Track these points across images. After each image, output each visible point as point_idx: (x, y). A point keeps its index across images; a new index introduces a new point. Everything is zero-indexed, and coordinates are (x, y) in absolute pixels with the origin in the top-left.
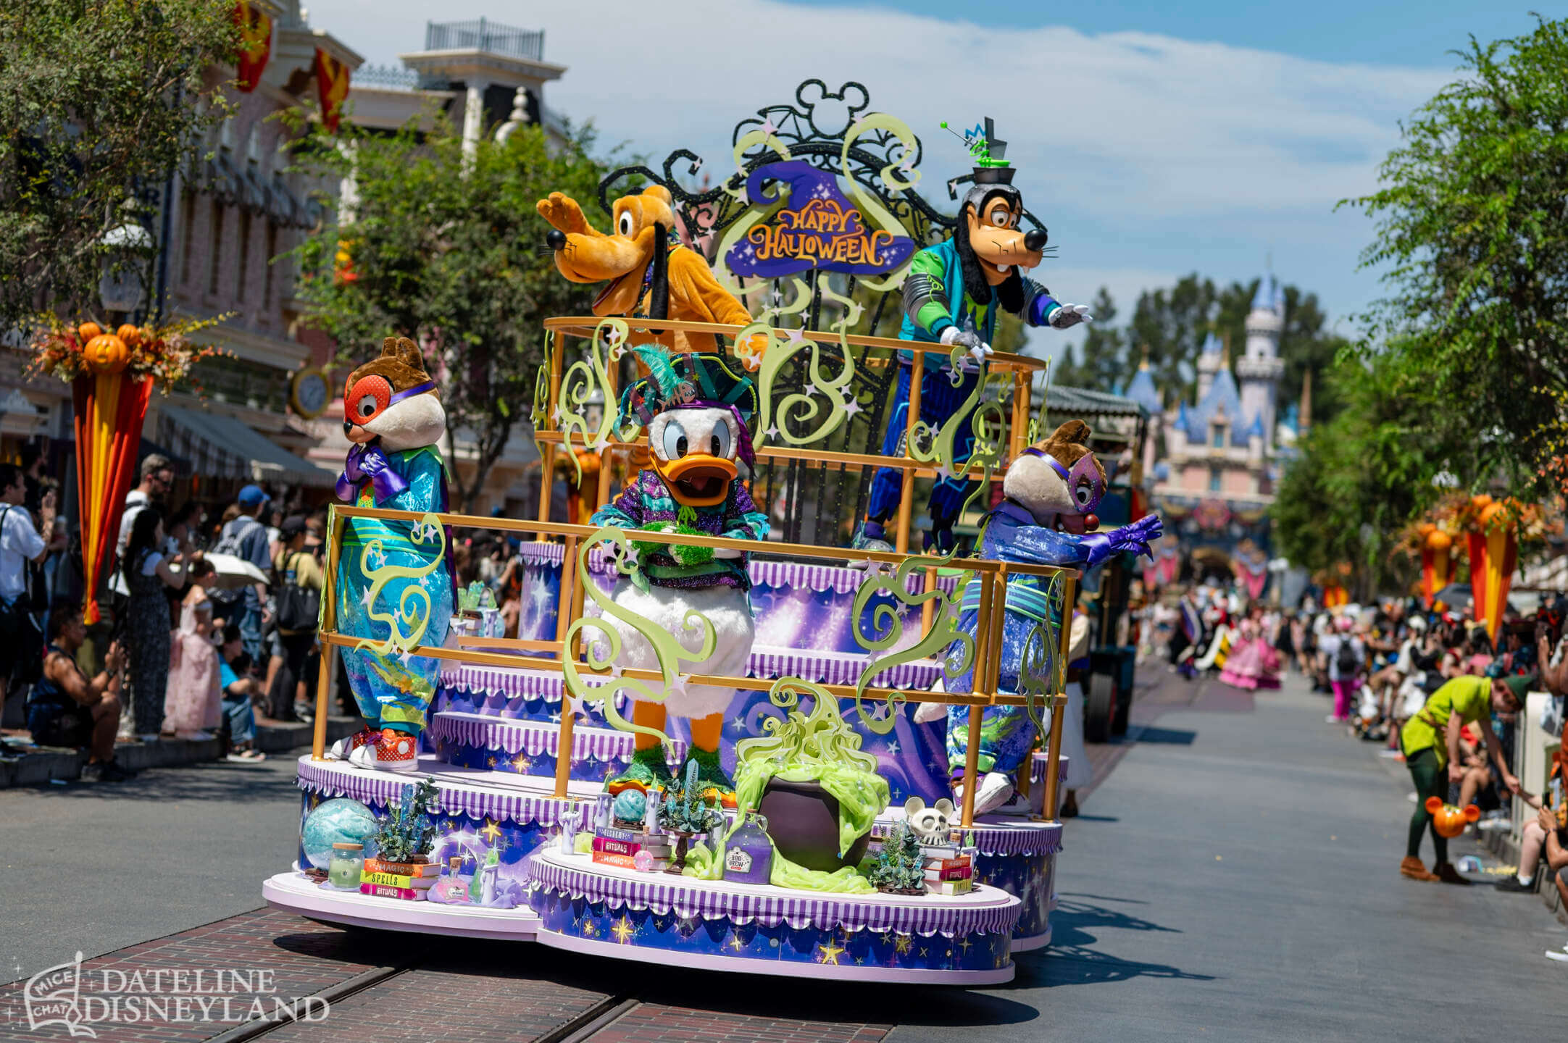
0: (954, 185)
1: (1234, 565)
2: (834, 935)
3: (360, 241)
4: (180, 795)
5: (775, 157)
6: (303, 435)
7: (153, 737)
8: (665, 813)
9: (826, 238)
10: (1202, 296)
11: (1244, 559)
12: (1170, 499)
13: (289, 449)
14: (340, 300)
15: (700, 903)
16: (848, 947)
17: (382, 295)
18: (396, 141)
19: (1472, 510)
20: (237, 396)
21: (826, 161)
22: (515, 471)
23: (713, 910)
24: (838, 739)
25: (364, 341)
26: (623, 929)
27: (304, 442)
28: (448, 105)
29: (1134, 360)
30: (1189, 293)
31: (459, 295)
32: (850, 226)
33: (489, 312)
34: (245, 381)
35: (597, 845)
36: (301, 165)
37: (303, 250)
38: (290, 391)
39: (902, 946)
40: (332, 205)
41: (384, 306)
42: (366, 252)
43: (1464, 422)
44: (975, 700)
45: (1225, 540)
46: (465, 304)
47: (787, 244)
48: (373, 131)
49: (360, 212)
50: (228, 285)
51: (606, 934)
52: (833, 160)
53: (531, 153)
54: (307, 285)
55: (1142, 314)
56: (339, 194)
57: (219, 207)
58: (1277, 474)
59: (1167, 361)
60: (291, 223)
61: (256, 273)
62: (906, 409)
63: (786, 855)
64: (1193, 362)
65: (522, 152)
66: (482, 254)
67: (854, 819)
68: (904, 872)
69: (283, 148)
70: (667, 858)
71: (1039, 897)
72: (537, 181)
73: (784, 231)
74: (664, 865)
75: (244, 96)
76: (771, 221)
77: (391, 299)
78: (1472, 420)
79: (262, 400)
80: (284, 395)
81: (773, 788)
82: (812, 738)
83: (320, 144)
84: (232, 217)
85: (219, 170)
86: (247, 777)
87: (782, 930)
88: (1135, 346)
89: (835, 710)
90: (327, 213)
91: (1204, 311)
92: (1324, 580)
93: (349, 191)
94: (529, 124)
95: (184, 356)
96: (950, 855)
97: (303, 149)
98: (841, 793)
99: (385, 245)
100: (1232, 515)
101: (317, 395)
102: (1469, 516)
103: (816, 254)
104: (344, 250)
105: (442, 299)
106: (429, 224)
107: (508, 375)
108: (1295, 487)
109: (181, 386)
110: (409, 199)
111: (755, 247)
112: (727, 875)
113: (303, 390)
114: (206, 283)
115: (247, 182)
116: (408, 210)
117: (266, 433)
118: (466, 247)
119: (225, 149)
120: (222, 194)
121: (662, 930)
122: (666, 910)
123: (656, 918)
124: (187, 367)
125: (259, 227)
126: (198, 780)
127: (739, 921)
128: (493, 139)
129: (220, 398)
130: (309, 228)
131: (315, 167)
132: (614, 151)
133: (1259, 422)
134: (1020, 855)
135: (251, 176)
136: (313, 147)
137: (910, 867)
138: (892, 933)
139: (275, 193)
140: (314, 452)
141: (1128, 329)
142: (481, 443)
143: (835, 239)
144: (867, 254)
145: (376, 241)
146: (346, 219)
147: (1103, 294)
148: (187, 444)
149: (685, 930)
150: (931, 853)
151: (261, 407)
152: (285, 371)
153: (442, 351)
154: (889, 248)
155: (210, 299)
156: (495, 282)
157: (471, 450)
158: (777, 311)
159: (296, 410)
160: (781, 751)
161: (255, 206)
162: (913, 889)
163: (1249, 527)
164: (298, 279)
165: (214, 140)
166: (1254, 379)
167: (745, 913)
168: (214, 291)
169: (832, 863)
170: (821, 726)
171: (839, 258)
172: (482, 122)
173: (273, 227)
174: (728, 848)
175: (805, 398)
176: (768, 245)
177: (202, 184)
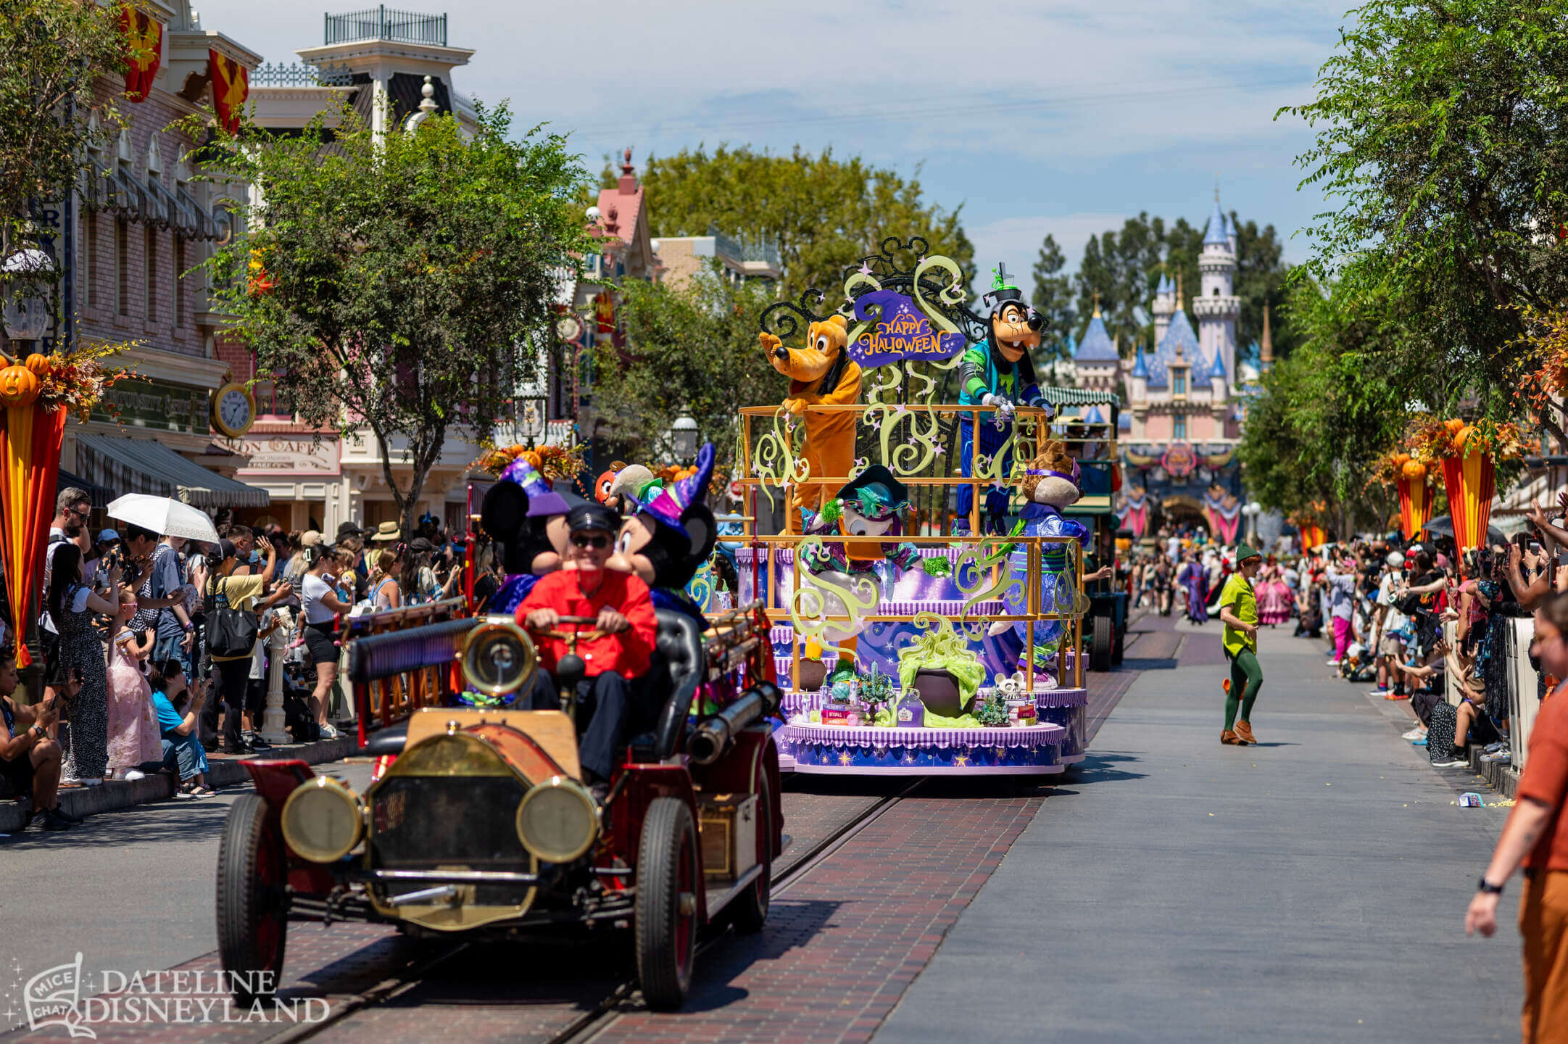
0: (988, 298)
1: (1206, 512)
2: (963, 750)
3: (272, 247)
4: (130, 838)
5: (871, 289)
6: (230, 454)
7: (97, 781)
8: (861, 693)
9: (909, 338)
10: (1152, 236)
11: (1217, 505)
12: (1134, 449)
13: (216, 470)
14: (256, 311)
15: (886, 739)
16: (971, 756)
17: (299, 303)
18: (302, 140)
19: (1444, 434)
20: (157, 418)
21: (904, 289)
22: (454, 474)
23: (895, 742)
24: (954, 644)
25: (284, 351)
26: (845, 758)
27: (230, 462)
28: (352, 98)
29: (1086, 309)
30: (1136, 233)
31: (380, 296)
32: (923, 330)
33: (413, 310)
34: (163, 402)
35: (824, 714)
36: (204, 173)
37: (213, 261)
38: (212, 410)
39: (1000, 754)
40: (240, 212)
41: (302, 313)
42: (279, 258)
43: (1428, 344)
44: (1029, 618)
45: (1195, 487)
46: (388, 305)
47: (884, 344)
48: (276, 132)
49: (269, 218)
50: (138, 304)
51: (834, 761)
52: (908, 287)
53: (444, 142)
54: (219, 297)
55: (1091, 261)
56: (247, 200)
57: (122, 225)
58: (1241, 414)
59: (1121, 308)
60: (198, 235)
61: (166, 290)
62: (971, 446)
63: (931, 710)
64: (1147, 305)
65: (435, 143)
66: (401, 251)
67: (967, 687)
68: (997, 715)
69: (184, 157)
70: (864, 718)
71: (1076, 732)
72: (451, 170)
73: (881, 336)
74: (862, 722)
75: (139, 106)
76: (871, 330)
77: (310, 305)
78: (1436, 340)
79: (183, 421)
80: (206, 414)
81: (921, 674)
82: (939, 644)
83: (223, 149)
84: (137, 233)
85: (119, 184)
86: (198, 814)
87: (934, 750)
88: (1086, 293)
89: (951, 628)
90: (234, 221)
91: (1153, 252)
92: (1298, 520)
93: (256, 196)
94: (440, 112)
95: (96, 382)
96: (1022, 703)
97: (205, 156)
98: (959, 673)
99: (299, 250)
100: (1200, 461)
101: (240, 412)
102: (1442, 443)
103: (903, 349)
104: (256, 258)
105: (362, 300)
106: (343, 225)
107: (437, 374)
108: (1261, 426)
109: (98, 413)
110: (320, 200)
111: (863, 348)
112: (899, 724)
113: (227, 406)
114: (115, 304)
115: (149, 196)
116: (320, 210)
117: (188, 455)
118: (383, 245)
119: (122, 162)
120: (124, 210)
121: (866, 756)
122: (868, 744)
123: (863, 749)
124: (101, 393)
125: (165, 241)
126: (148, 821)
127: (910, 747)
128: (403, 130)
129: (139, 422)
130: (218, 238)
131: (219, 174)
132: (531, 134)
133: (1219, 362)
134: (1063, 707)
135: (153, 189)
136: (217, 153)
137: (1000, 712)
138: (994, 747)
139: (179, 205)
140: (241, 471)
141: (1078, 277)
142: (415, 448)
143: (914, 339)
144: (936, 346)
145: (289, 246)
146: (256, 225)
147: (1049, 241)
148: (109, 474)
149: (880, 755)
150: (1011, 703)
151: (182, 429)
152: (206, 389)
153: (367, 354)
154: (949, 342)
155: (121, 320)
156: (417, 279)
157: (406, 457)
158: (881, 388)
159: (219, 430)
160: (923, 653)
161: (159, 219)
162: (1003, 723)
163: (1217, 470)
164: (212, 292)
165: (111, 154)
166: (1211, 318)
167: (913, 742)
168: (124, 312)
169: (957, 713)
170: (944, 638)
171: (917, 351)
172: (389, 114)
173: (180, 242)
174: (899, 709)
175: (909, 446)
176: (872, 346)
177: (102, 201)
